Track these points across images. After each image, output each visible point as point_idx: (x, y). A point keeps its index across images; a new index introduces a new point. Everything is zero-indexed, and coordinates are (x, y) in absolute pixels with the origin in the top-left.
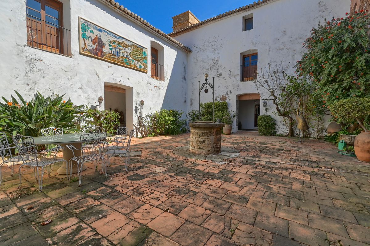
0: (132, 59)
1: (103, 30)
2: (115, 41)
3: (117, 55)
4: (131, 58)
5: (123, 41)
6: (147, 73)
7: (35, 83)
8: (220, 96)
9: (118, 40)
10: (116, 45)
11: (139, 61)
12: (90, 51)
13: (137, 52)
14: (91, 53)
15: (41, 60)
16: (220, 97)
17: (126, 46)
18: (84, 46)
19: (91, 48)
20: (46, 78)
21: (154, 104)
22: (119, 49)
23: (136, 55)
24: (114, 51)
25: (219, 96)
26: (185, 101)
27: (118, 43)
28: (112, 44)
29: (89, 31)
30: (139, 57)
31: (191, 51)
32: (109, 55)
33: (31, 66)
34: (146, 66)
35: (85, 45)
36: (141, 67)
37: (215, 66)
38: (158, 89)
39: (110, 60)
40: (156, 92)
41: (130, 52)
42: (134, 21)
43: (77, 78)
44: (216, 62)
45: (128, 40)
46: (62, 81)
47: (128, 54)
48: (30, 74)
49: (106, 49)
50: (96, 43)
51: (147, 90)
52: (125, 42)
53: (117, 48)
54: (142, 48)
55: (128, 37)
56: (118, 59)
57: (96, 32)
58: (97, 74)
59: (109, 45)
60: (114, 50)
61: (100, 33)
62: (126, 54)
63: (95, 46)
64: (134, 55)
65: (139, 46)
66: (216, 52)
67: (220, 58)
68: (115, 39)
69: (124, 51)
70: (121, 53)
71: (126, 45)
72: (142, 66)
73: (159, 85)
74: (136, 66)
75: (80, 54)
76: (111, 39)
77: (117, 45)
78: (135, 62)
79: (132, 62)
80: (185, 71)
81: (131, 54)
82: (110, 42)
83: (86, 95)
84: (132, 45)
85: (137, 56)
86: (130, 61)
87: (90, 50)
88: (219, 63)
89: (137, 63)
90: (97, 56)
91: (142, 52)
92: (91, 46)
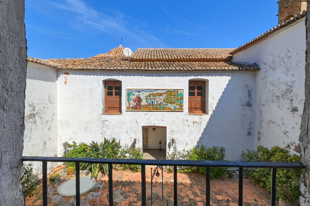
0: (166, 103)
1: (142, 91)
2: (150, 95)
3: (152, 104)
5: (158, 92)
6: (183, 112)
7: (105, 132)
9: (154, 93)
10: (151, 97)
11: (174, 103)
12: (132, 108)
13: (171, 96)
14: (133, 109)
15: (107, 120)
17: (161, 94)
18: (128, 106)
19: (133, 105)
20: (109, 129)
21: (192, 140)
22: (154, 99)
23: (170, 99)
24: (149, 103)
26: (249, 134)
27: (153, 95)
28: (148, 98)
29: (132, 95)
30: (174, 100)
31: (259, 69)
32: (146, 106)
33: (103, 124)
34: (181, 105)
35: (129, 105)
36: (176, 108)
38: (198, 124)
39: (147, 110)
40: (195, 127)
41: (164, 98)
43: (124, 126)
45: (163, 89)
46: (116, 130)
47: (163, 100)
48: (103, 128)
49: (144, 103)
50: (136, 101)
51: (184, 127)
52: (160, 92)
53: (152, 99)
54: (177, 90)
55: (163, 87)
56: (152, 107)
57: (136, 94)
58: (137, 122)
59: (146, 99)
60: (150, 101)
61: (139, 93)
62: (160, 101)
63: (136, 103)
64: (168, 99)
65: (174, 90)
68: (151, 93)
69: (158, 100)
70: (156, 102)
71: (160, 94)
73: (200, 120)
74: (170, 108)
75: (126, 111)
76: (147, 94)
77: (153, 97)
78: (169, 105)
79: (166, 106)
80: (249, 96)
81: (165, 100)
82: (147, 97)
83: (129, 136)
84: (167, 92)
85: (172, 99)
86: (164, 106)
87: (132, 107)
89: (171, 105)
90: (137, 109)
91: (177, 94)
92: (133, 104)
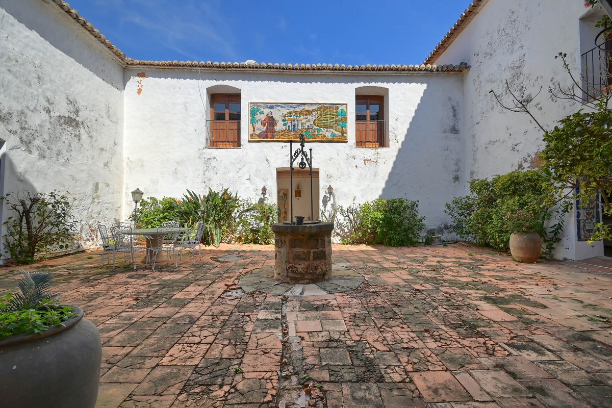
0: (318, 127)
1: (275, 106)
2: (291, 113)
3: (294, 129)
4: (316, 127)
5: (303, 108)
6: (347, 142)
7: (209, 180)
8: (529, 156)
9: (297, 109)
10: (292, 117)
11: (331, 127)
12: (259, 136)
13: (326, 115)
14: (260, 138)
15: (215, 158)
16: (529, 159)
17: (309, 113)
18: (252, 132)
19: (261, 132)
20: (218, 174)
21: (362, 190)
22: (297, 121)
23: (324, 120)
24: (289, 126)
25: (527, 157)
26: (456, 178)
27: (296, 114)
28: (287, 118)
29: (258, 113)
30: (331, 122)
31: (468, 68)
32: (283, 133)
33: (208, 165)
34: (344, 132)
35: (254, 131)
36: (334, 136)
37: (516, 81)
38: (372, 163)
39: (284, 138)
40: (367, 169)
41: (314, 119)
42: (322, 73)
43: (245, 169)
44: (517, 72)
45: (312, 104)
46: (231, 175)
47: (312, 123)
48: (207, 173)
49: (279, 127)
50: (266, 124)
51: (348, 169)
52: (307, 108)
53: (294, 121)
54: (337, 106)
55: (313, 100)
56: (294, 134)
57: (267, 111)
58: (267, 160)
59: (283, 120)
60: (290, 124)
61: (272, 110)
62: (308, 124)
63: (265, 128)
64: (322, 121)
65: (331, 105)
66: (516, 46)
67: (525, 57)
68: (292, 110)
69: (304, 121)
70: (300, 125)
71: (308, 111)
72: (337, 133)
73: (376, 156)
74: (324, 136)
75: (249, 141)
76: (285, 111)
77: (295, 117)
78: (324, 131)
79: (318, 132)
80: (455, 115)
81: (316, 122)
82: (285, 117)
83: (254, 187)
84: (319, 108)
85: (327, 120)
86: (315, 132)
87: (260, 134)
88: (525, 70)
89: (327, 131)
90: (267, 138)
91: (337, 112)
92: (261, 129)
